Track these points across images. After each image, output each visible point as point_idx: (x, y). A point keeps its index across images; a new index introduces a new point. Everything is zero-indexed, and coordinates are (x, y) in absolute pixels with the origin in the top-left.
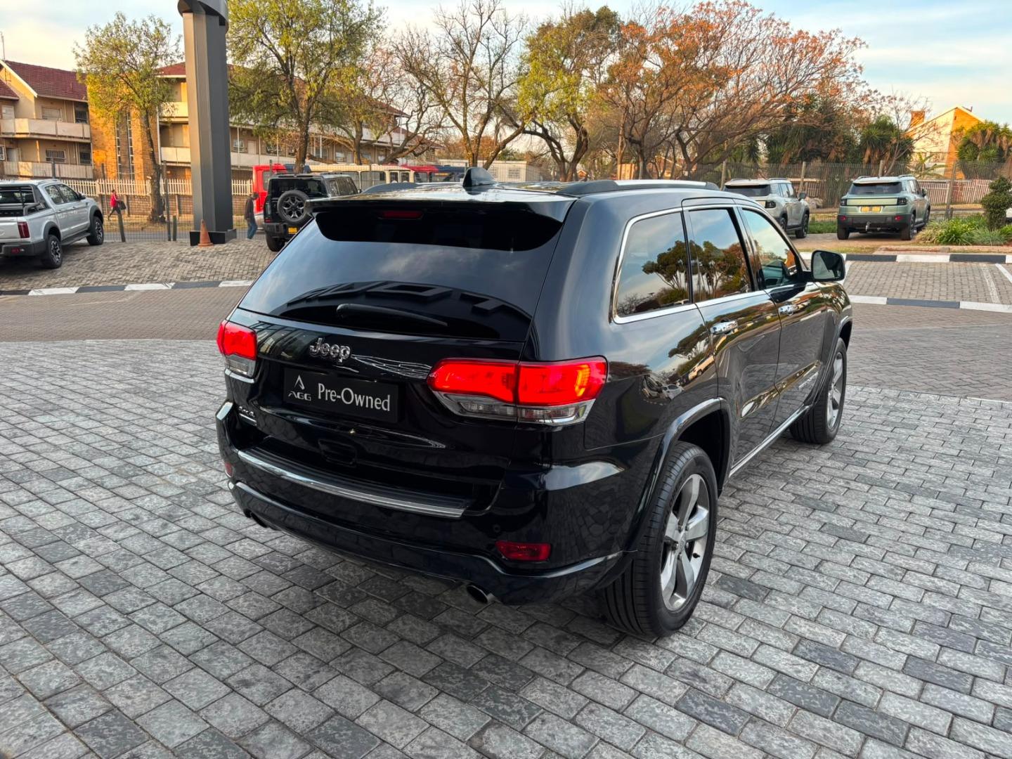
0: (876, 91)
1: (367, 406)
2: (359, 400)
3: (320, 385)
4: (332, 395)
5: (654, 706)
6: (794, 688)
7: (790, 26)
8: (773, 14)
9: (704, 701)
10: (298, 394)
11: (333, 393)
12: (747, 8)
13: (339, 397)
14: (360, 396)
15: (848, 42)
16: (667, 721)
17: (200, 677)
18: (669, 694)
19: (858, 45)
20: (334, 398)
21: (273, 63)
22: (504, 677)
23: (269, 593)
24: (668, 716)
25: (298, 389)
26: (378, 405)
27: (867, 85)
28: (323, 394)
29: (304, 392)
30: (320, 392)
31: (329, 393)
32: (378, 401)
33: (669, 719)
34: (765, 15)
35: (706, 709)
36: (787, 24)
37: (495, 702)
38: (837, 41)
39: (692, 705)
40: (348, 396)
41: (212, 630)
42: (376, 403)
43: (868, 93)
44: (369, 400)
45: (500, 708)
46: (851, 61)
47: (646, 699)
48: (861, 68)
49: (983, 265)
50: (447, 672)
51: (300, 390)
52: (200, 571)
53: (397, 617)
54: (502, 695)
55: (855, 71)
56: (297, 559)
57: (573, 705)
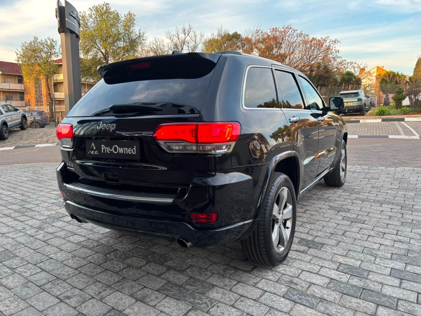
0: (345, 60)
1: (125, 153)
2: (121, 150)
3: (102, 145)
4: (108, 150)
5: (273, 297)
6: (339, 286)
7: (309, 36)
8: (302, 31)
9: (297, 293)
10: (93, 151)
11: (109, 149)
12: (291, 30)
13: (111, 150)
14: (121, 148)
15: (332, 41)
16: (280, 304)
17: (45, 296)
18: (279, 291)
19: (337, 42)
20: (109, 151)
21: (100, 55)
22: (198, 288)
23: (84, 257)
24: (280, 301)
25: (92, 149)
26: (130, 152)
27: (341, 58)
28: (104, 150)
29: (95, 150)
30: (102, 149)
31: (107, 149)
32: (130, 150)
33: (280, 302)
34: (299, 32)
35: (298, 297)
36: (308, 35)
37: (194, 299)
38: (328, 41)
39: (291, 295)
40: (115, 149)
41: (54, 274)
42: (129, 151)
43: (342, 61)
44: (126, 150)
45: (196, 302)
46: (334, 48)
47: (269, 294)
48: (338, 51)
49: (396, 122)
50: (170, 287)
51: (93, 150)
52: (51, 249)
53: (146, 264)
54: (197, 295)
55: (336, 52)
56: (99, 242)
57: (232, 298)
